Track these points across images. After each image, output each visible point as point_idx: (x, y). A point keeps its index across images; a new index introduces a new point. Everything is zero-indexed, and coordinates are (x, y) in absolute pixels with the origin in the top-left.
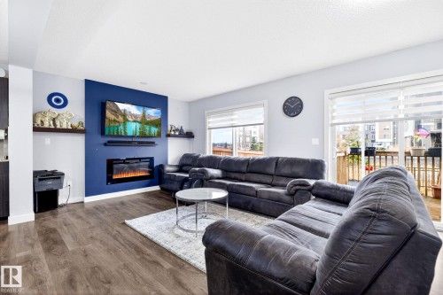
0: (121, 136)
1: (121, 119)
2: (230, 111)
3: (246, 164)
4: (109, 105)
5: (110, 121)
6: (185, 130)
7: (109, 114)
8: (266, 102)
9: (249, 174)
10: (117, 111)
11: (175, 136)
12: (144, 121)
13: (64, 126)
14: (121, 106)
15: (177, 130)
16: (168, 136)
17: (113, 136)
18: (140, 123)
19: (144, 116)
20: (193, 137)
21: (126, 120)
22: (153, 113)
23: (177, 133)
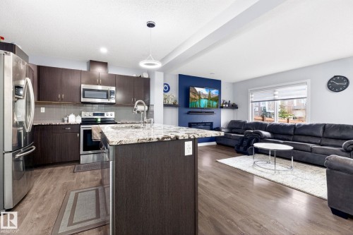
0: (198, 108)
1: (197, 97)
2: (274, 89)
3: (293, 129)
4: (191, 89)
5: (192, 99)
6: (232, 102)
7: (191, 95)
8: (309, 81)
9: (296, 136)
10: (195, 93)
11: (226, 108)
12: (210, 98)
13: (170, 103)
14: (198, 89)
15: (226, 103)
16: (222, 107)
17: (194, 108)
18: (208, 99)
19: (210, 94)
20: (237, 108)
21: (200, 98)
22: (214, 92)
23: (227, 106)
